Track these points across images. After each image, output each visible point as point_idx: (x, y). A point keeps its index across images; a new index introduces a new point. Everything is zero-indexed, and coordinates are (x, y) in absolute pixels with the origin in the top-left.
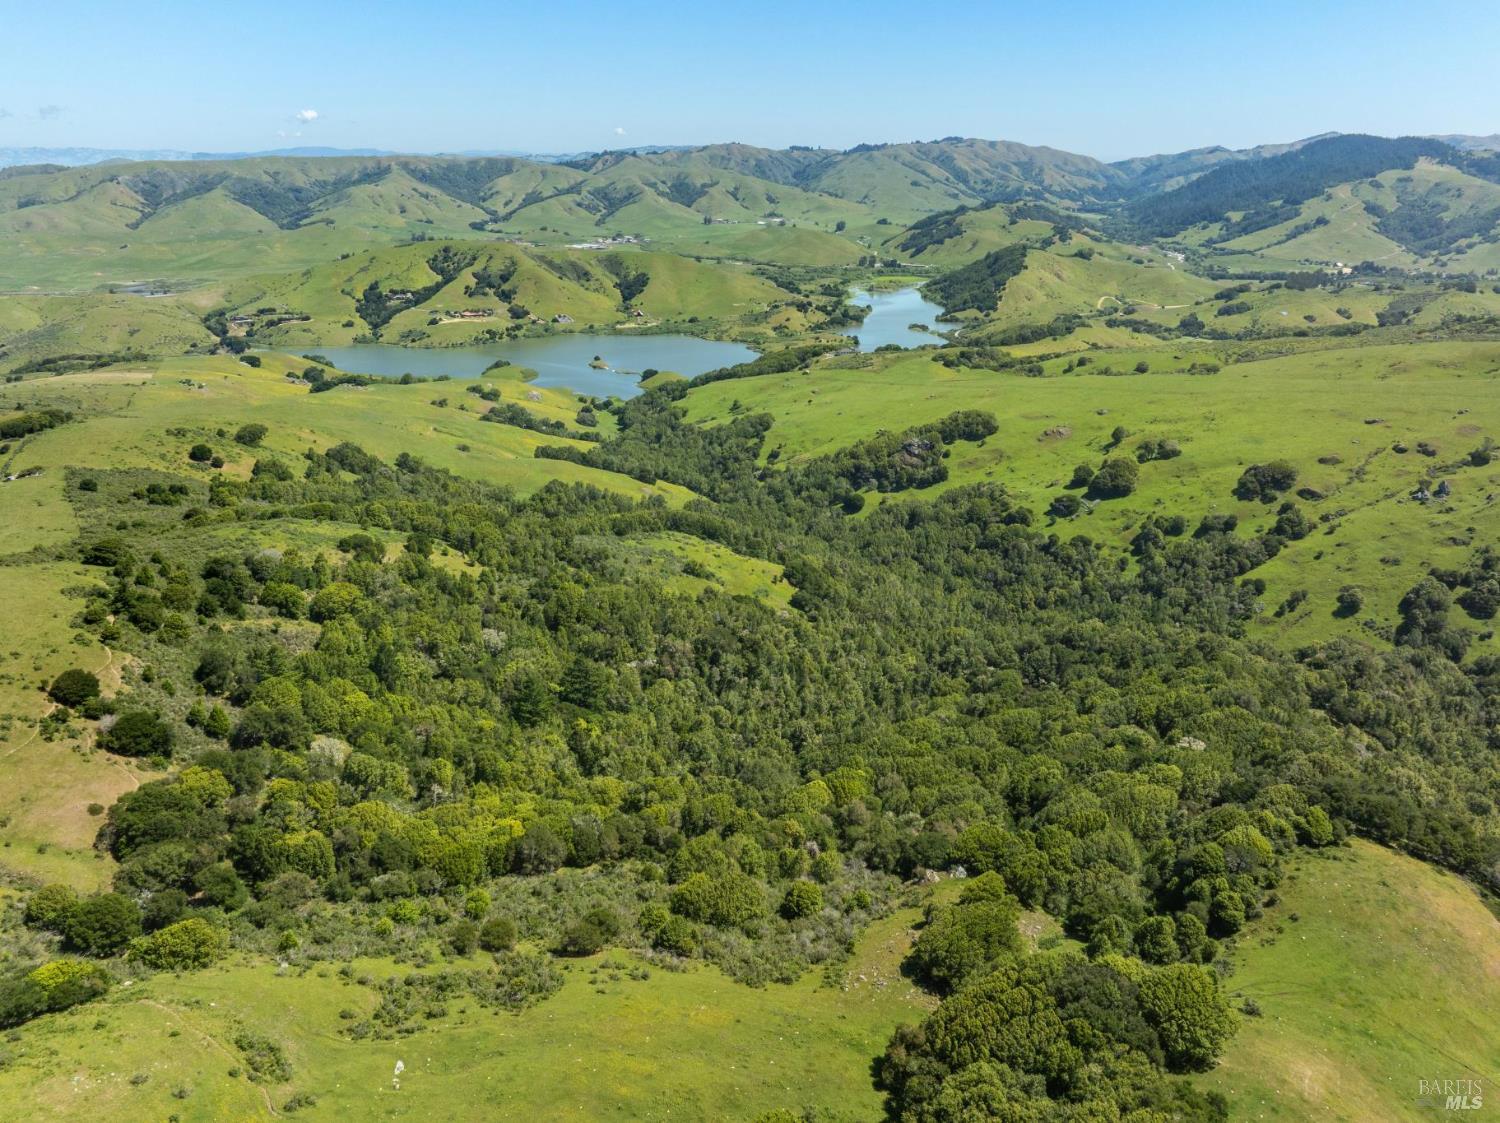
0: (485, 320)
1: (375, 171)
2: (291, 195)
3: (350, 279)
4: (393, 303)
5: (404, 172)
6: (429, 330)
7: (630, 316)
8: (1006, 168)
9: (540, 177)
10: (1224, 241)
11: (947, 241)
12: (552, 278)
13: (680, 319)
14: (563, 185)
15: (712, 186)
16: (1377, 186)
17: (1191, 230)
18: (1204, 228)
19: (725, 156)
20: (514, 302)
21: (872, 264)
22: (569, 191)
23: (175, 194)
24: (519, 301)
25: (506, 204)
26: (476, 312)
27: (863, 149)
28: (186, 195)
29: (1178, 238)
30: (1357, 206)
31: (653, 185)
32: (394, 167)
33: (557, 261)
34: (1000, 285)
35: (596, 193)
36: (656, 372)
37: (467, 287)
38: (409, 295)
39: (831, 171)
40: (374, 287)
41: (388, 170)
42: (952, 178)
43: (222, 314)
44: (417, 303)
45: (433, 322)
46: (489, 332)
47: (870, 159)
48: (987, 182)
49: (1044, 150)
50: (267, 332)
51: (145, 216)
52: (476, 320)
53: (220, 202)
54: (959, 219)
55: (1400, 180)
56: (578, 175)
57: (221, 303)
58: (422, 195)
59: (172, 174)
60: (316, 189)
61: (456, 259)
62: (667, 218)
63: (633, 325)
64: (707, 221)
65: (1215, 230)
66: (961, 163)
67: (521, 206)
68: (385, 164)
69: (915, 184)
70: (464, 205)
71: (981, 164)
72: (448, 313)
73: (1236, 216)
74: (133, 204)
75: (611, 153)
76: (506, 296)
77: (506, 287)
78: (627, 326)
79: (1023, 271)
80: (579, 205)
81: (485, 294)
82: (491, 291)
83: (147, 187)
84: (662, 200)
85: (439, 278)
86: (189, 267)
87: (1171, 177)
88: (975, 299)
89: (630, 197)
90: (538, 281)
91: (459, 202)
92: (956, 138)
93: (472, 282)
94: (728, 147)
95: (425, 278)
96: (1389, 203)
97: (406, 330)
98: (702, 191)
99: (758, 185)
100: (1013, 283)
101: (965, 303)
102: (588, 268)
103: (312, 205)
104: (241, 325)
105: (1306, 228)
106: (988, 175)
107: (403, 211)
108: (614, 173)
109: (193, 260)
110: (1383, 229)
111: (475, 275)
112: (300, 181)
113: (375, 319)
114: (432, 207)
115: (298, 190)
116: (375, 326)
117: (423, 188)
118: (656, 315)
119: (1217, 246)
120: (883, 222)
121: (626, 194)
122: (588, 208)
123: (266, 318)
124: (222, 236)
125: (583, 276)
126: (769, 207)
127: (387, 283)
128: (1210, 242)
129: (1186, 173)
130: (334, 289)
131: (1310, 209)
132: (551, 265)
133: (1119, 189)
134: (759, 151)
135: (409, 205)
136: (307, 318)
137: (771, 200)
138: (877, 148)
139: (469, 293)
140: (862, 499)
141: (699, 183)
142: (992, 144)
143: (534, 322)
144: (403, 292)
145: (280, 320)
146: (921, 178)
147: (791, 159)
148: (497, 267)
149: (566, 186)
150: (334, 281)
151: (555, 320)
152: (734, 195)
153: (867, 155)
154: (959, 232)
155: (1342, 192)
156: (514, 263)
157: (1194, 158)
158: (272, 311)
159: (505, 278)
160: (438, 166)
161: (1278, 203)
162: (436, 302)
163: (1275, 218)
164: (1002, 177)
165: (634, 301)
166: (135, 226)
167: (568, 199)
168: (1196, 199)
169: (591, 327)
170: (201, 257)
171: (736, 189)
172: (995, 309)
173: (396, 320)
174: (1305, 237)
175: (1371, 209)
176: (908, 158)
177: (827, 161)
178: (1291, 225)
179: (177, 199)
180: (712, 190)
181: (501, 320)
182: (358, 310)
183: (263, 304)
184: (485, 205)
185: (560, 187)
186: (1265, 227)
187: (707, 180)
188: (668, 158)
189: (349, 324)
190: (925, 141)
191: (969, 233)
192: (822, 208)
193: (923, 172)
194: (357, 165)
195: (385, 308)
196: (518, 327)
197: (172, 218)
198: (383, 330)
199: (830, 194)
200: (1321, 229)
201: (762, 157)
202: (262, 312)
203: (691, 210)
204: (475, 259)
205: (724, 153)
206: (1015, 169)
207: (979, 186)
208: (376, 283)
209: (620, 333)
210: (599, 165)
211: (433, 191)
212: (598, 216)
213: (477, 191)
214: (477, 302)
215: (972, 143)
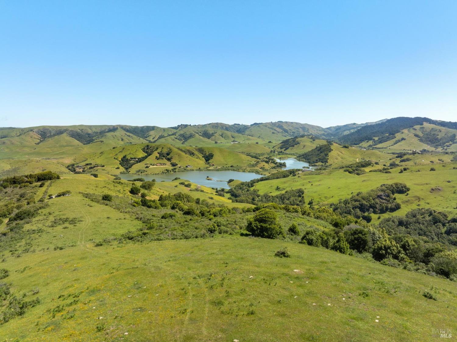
0: (164, 166)
1: (113, 129)
2: (87, 136)
3: (116, 155)
4: (132, 162)
5: (122, 129)
6: (146, 169)
7: (210, 166)
8: (298, 128)
9: (163, 131)
10: (375, 145)
11: (295, 146)
12: (183, 154)
13: (227, 166)
14: (170, 133)
15: (215, 133)
16: (415, 129)
17: (363, 143)
18: (367, 142)
19: (216, 126)
20: (172, 161)
21: (274, 152)
22: (173, 135)
23: (51, 135)
24: (173, 161)
25: (153, 139)
26: (161, 164)
27: (255, 124)
28: (54, 135)
29: (360, 145)
30: (412, 135)
31: (197, 133)
32: (119, 128)
33: (183, 149)
34: (327, 155)
35: (181, 135)
36: (233, 180)
37: (156, 157)
38: (137, 159)
39: (248, 130)
40: (125, 157)
41: (117, 129)
42: (283, 132)
43: (73, 165)
44: (140, 162)
45: (147, 167)
46: (166, 170)
47: (259, 126)
48: (293, 132)
49: (306, 124)
50: (90, 170)
51: (41, 141)
52: (161, 166)
53: (65, 137)
54: (297, 140)
55: (421, 128)
56: (175, 131)
57: (73, 162)
58: (127, 136)
59: (50, 129)
60: (95, 134)
61: (151, 149)
62: (204, 142)
63: (212, 168)
64: (216, 143)
65: (371, 142)
66: (285, 127)
67: (158, 139)
68: (116, 127)
69: (273, 133)
70: (141, 139)
71: (291, 128)
72: (151, 164)
73: (376, 139)
74: (37, 138)
75: (183, 125)
76: (169, 160)
77: (169, 157)
78: (210, 168)
79: (332, 151)
80: (176, 138)
81: (162, 159)
82: (164, 158)
83: (42, 133)
84: (201, 137)
85: (146, 154)
86: (57, 154)
87: (345, 131)
88: (320, 159)
89: (191, 136)
90: (179, 155)
91: (139, 138)
92: (281, 121)
93: (158, 155)
94: (217, 123)
95: (141, 154)
96: (421, 134)
97: (138, 170)
98: (212, 135)
99: (229, 133)
100: (331, 154)
101: (317, 160)
102: (193, 152)
103: (94, 138)
104: (80, 168)
105: (399, 141)
106: (294, 131)
107: (122, 140)
108: (185, 130)
109: (58, 152)
110: (421, 140)
111: (158, 153)
112: (90, 131)
113: (126, 167)
114: (131, 139)
115: (89, 134)
116: (127, 169)
117: (128, 134)
118: (219, 165)
119: (374, 147)
120: (270, 142)
121: (189, 135)
122: (179, 139)
123: (89, 167)
124: (67, 146)
125: (192, 154)
126: (233, 139)
127: (129, 156)
128: (370, 146)
129: (349, 130)
130: (111, 157)
131: (398, 136)
132: (181, 150)
133: (331, 134)
134: (226, 125)
135: (124, 138)
136: (103, 166)
137: (233, 137)
138: (259, 124)
139: (157, 158)
140: (371, 217)
141: (211, 133)
142: (292, 123)
143: (180, 167)
144: (135, 158)
145: (94, 167)
146: (274, 131)
147: (235, 127)
148: (165, 151)
149: (171, 134)
150: (111, 155)
151: (187, 167)
152: (222, 136)
153: (258, 125)
154: (299, 143)
155: (406, 131)
156: (170, 150)
157: (349, 126)
158: (91, 164)
159: (168, 154)
160: (132, 128)
161: (387, 135)
162: (147, 161)
163: (388, 139)
164: (298, 131)
165: (210, 161)
166: (38, 144)
167: (173, 137)
168: (359, 135)
169: (200, 168)
170: (60, 152)
171: (222, 134)
172: (327, 162)
173: (134, 166)
174: (399, 144)
175: (416, 136)
176: (270, 126)
177: (245, 128)
178: (394, 140)
179: (50, 136)
180: (215, 134)
181: (169, 166)
182: (120, 164)
183: (87, 162)
184: (147, 139)
185: (169, 134)
186: (387, 141)
187: (213, 132)
188: (200, 127)
189: (118, 168)
190: (273, 122)
191: (302, 143)
192: (248, 139)
193: (275, 130)
194: (107, 128)
195: (130, 163)
196: (175, 169)
197: (50, 142)
198: (129, 170)
199: (250, 136)
200: (403, 141)
201: (227, 126)
202: (87, 164)
203: (210, 140)
204: (157, 148)
205: (216, 125)
206: (300, 129)
207: (291, 134)
208: (126, 156)
209: (210, 170)
210: (180, 128)
211: (131, 135)
212: (182, 142)
213: (144, 135)
214: (160, 161)
215: (286, 122)
